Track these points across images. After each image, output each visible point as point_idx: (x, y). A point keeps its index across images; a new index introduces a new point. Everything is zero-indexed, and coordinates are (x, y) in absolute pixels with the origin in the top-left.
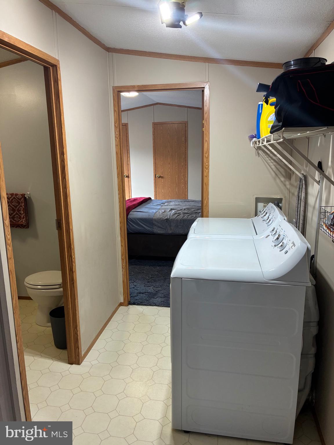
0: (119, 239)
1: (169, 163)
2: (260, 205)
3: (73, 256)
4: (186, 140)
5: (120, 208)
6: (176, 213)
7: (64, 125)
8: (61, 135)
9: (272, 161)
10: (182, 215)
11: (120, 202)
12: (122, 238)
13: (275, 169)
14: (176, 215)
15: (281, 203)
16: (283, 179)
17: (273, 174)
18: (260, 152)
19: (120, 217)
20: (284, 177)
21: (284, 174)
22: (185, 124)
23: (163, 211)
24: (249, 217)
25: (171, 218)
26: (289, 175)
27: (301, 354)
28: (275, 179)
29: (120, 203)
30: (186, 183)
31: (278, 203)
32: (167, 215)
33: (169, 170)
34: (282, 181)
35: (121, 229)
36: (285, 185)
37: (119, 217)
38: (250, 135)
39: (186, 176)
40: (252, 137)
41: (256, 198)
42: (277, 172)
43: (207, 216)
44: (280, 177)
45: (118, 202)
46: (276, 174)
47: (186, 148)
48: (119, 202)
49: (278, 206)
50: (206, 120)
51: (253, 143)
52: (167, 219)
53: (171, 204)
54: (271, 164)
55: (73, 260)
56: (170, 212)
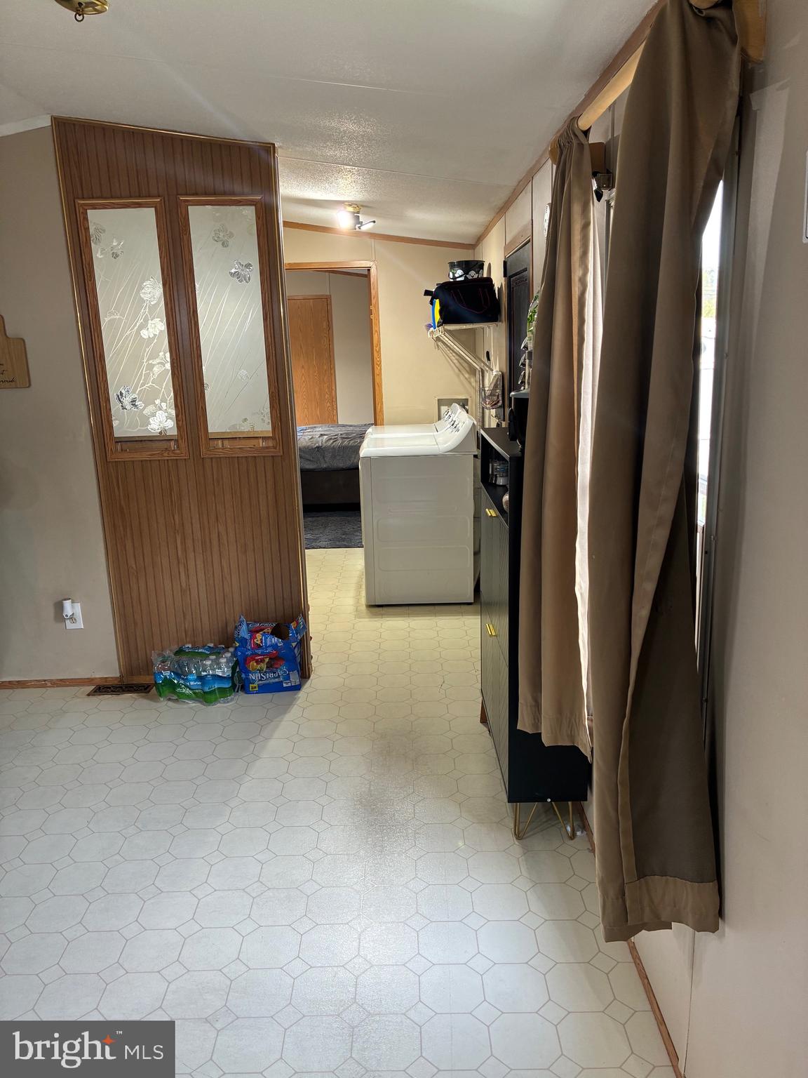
1: (303, 367)
2: (444, 409)
4: (330, 327)
6: (331, 439)
9: (454, 354)
10: (340, 441)
13: (458, 364)
14: (332, 441)
15: (467, 405)
16: (467, 376)
17: (456, 370)
18: (439, 343)
20: (468, 373)
21: (468, 369)
22: (327, 300)
23: (310, 437)
24: (431, 422)
25: (325, 445)
26: (473, 371)
27: (474, 517)
28: (458, 376)
30: (333, 400)
31: (464, 404)
32: (318, 442)
33: (303, 378)
34: (466, 378)
36: (470, 383)
38: (426, 324)
39: (334, 388)
40: (430, 326)
41: (438, 400)
42: (461, 368)
43: (382, 424)
44: (463, 373)
46: (459, 371)
47: (330, 340)
49: (463, 406)
50: (375, 307)
51: (430, 333)
52: (318, 447)
53: (317, 429)
54: (453, 358)
56: (321, 438)
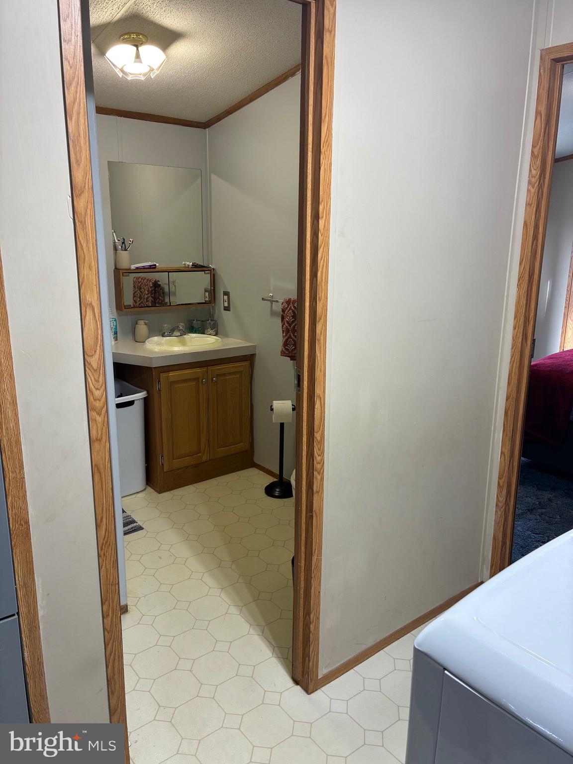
0: (497, 436)
3: (319, 458)
5: (512, 362)
7: (330, 146)
8: (318, 169)
11: (513, 346)
12: (507, 435)
19: (509, 384)
29: (513, 350)
35: (506, 413)
37: (507, 384)
45: (510, 347)
48: (512, 348)
55: (317, 466)
